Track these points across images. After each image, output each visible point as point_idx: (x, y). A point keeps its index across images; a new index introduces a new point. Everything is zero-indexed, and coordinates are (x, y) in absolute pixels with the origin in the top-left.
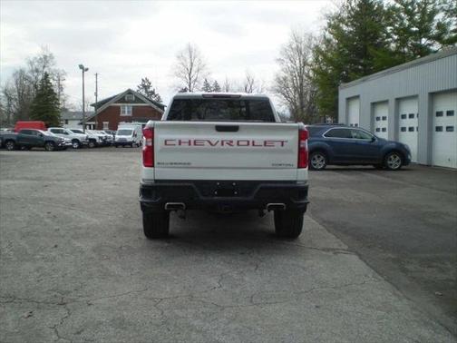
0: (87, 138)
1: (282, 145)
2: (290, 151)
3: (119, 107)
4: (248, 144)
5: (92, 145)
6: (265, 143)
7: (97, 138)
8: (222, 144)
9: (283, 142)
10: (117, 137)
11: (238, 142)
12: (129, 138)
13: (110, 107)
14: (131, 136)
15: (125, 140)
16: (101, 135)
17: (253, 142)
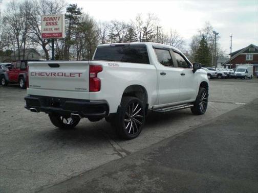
0: (216, 73)
1: (79, 76)
2: (84, 80)
3: (245, 55)
4: (62, 75)
5: (220, 77)
6: (71, 74)
7: (223, 74)
8: (51, 75)
9: (79, 74)
10: (236, 72)
11: (58, 73)
12: (243, 73)
13: (240, 55)
14: (244, 73)
15: (240, 74)
16: (226, 72)
17: (65, 74)
